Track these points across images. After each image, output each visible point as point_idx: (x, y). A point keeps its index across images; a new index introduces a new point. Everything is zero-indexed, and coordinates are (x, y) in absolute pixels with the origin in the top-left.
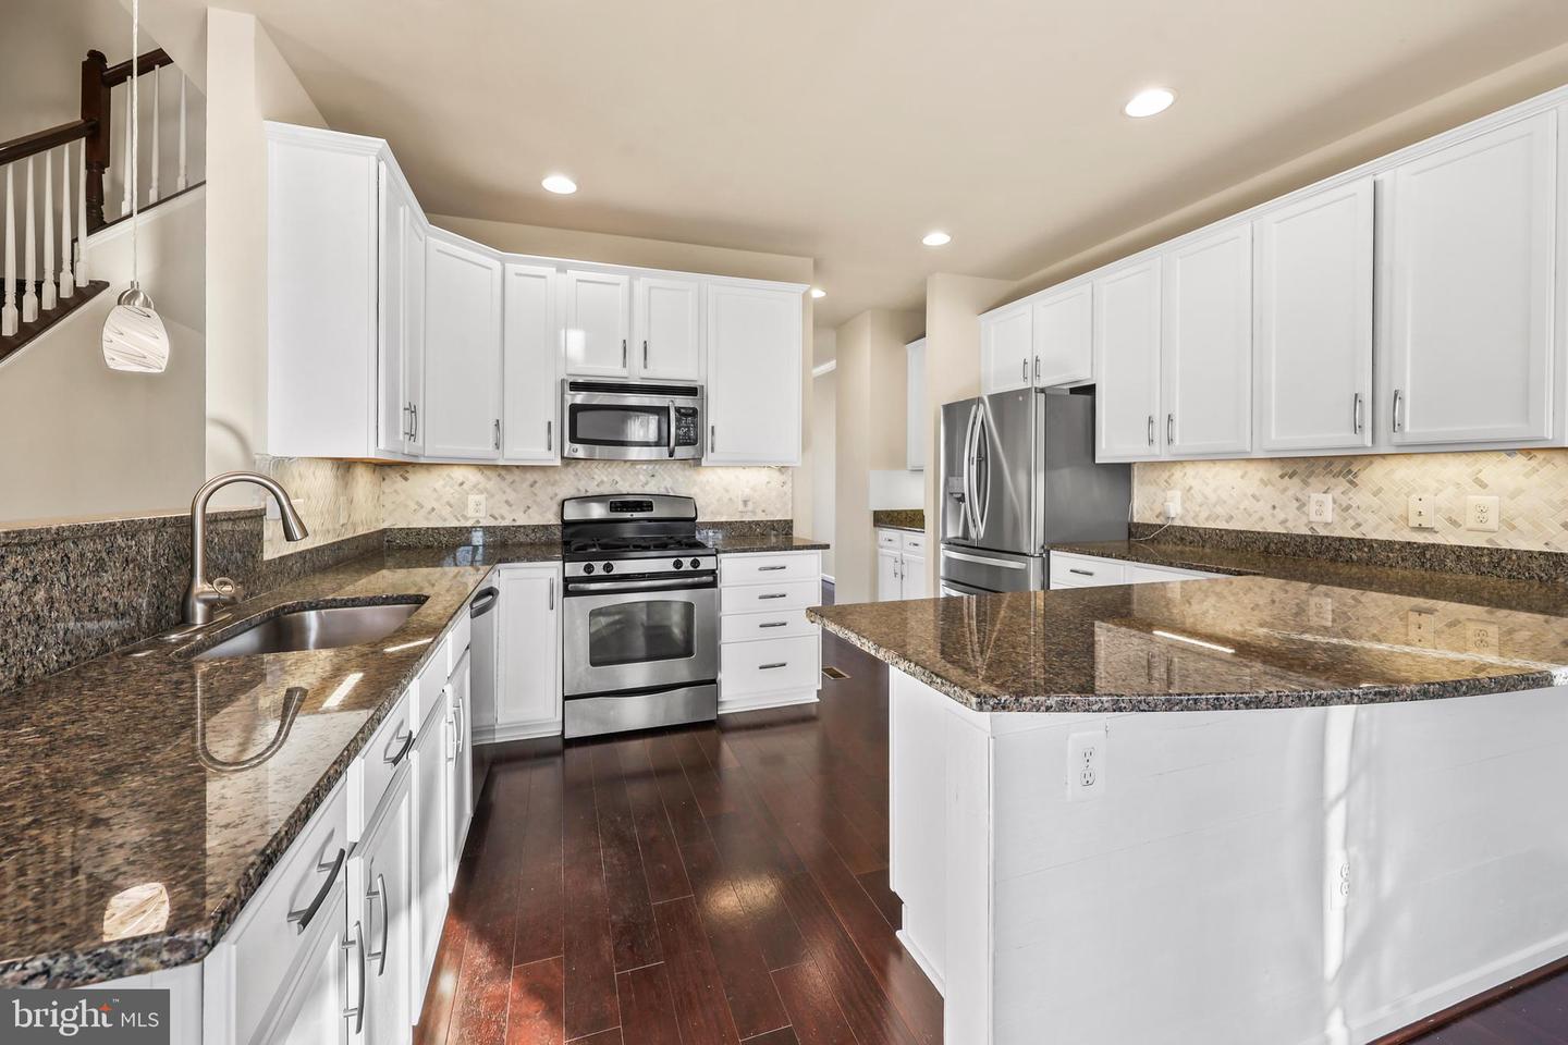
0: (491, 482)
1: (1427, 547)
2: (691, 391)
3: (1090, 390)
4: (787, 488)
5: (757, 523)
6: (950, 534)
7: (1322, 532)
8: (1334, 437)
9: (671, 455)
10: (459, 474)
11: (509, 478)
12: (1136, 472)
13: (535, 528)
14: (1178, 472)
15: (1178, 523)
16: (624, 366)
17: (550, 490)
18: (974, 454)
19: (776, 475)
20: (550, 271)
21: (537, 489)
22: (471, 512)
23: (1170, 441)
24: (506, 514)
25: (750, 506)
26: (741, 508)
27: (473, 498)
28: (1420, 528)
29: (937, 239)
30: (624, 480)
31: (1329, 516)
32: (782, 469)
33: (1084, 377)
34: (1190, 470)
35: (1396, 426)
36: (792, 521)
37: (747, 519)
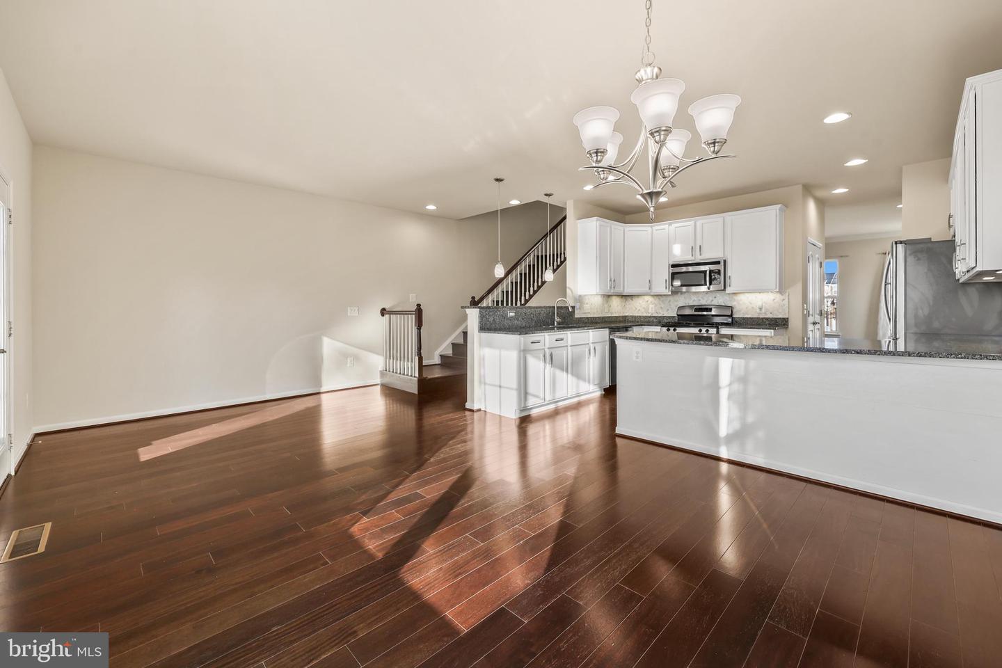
0: (656, 301)
2: (718, 262)
4: (786, 302)
5: (767, 319)
9: (709, 289)
10: (647, 298)
11: (662, 299)
13: (669, 317)
16: (692, 255)
17: (676, 303)
19: (778, 296)
21: (671, 303)
22: (650, 311)
24: (660, 311)
25: (763, 311)
26: (758, 311)
27: (651, 306)
30: (703, 299)
36: (788, 318)
37: (761, 317)
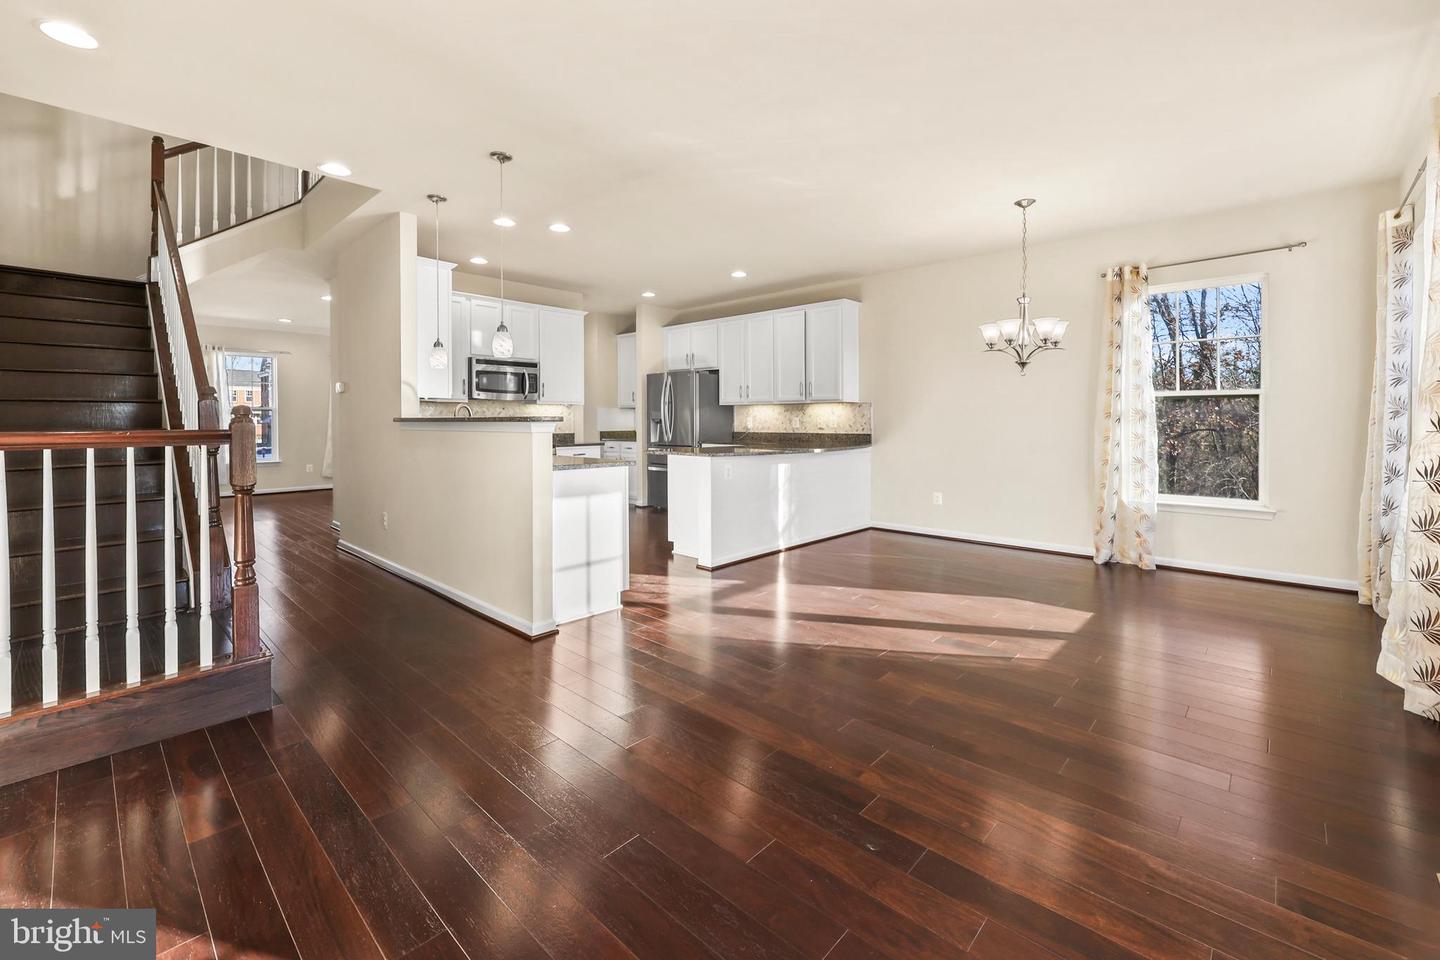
1: (821, 434)
2: (534, 365)
3: (716, 372)
4: (571, 416)
6: (652, 440)
7: (796, 431)
8: (794, 396)
9: (523, 398)
12: (735, 410)
14: (751, 409)
15: (751, 431)
18: (667, 400)
19: (565, 409)
20: (462, 299)
23: (748, 396)
28: (820, 429)
29: (649, 295)
31: (798, 426)
32: (570, 406)
33: (714, 366)
34: (756, 408)
35: (810, 394)
36: (574, 434)
